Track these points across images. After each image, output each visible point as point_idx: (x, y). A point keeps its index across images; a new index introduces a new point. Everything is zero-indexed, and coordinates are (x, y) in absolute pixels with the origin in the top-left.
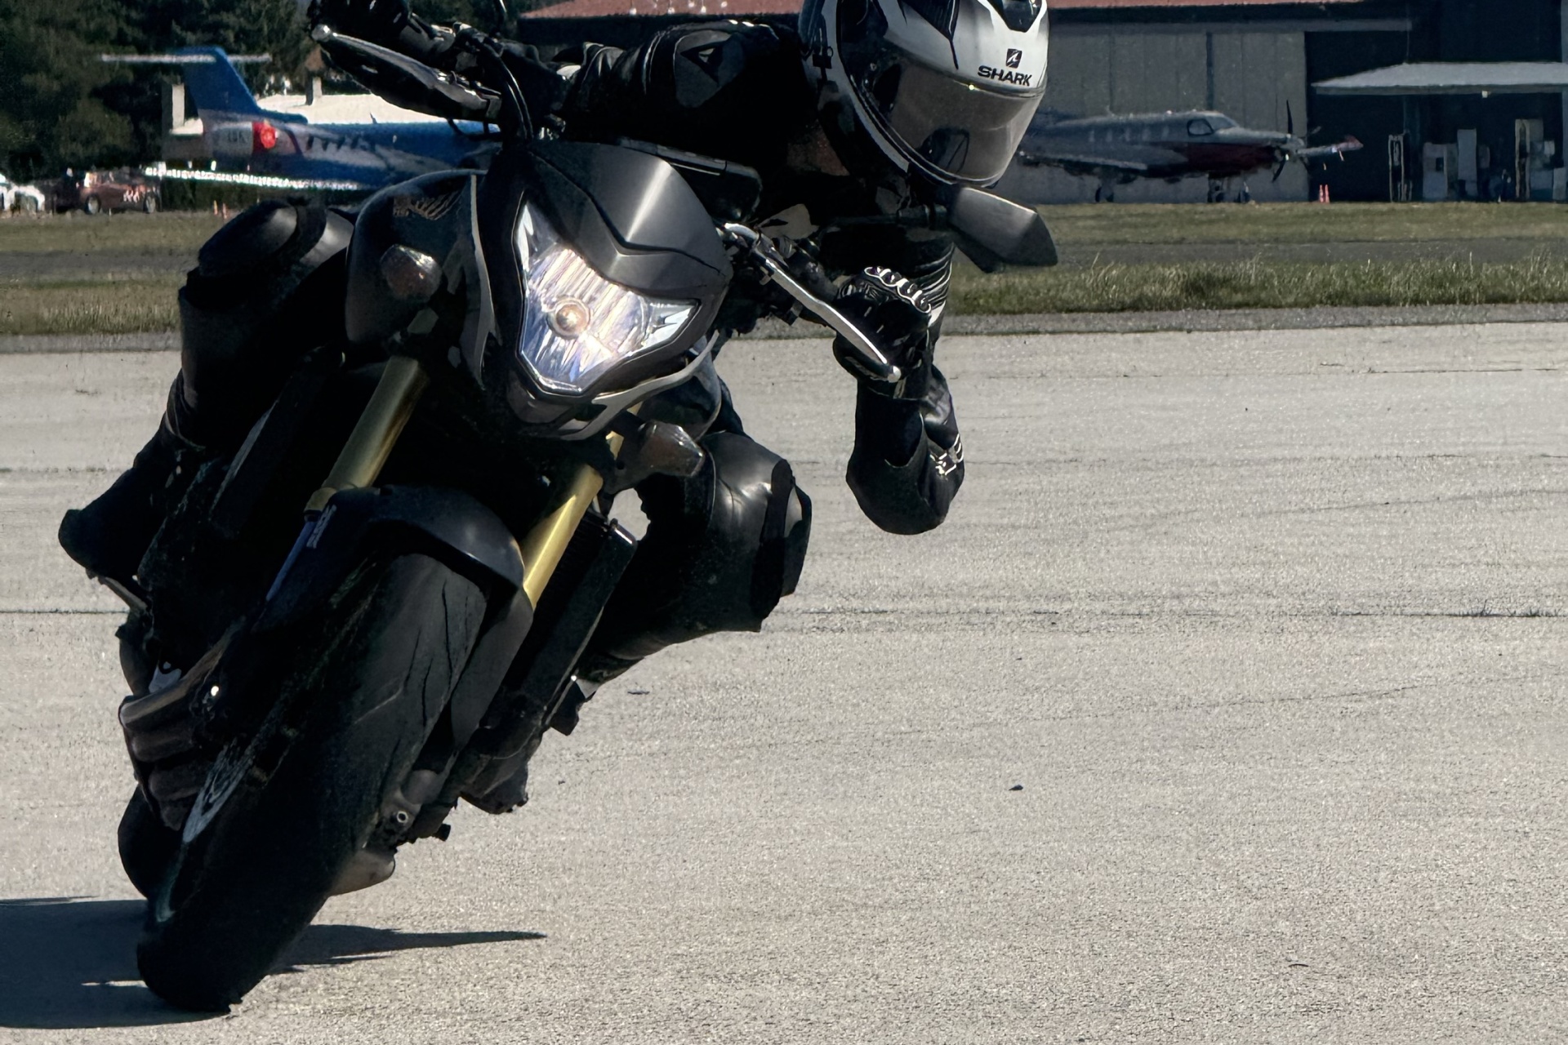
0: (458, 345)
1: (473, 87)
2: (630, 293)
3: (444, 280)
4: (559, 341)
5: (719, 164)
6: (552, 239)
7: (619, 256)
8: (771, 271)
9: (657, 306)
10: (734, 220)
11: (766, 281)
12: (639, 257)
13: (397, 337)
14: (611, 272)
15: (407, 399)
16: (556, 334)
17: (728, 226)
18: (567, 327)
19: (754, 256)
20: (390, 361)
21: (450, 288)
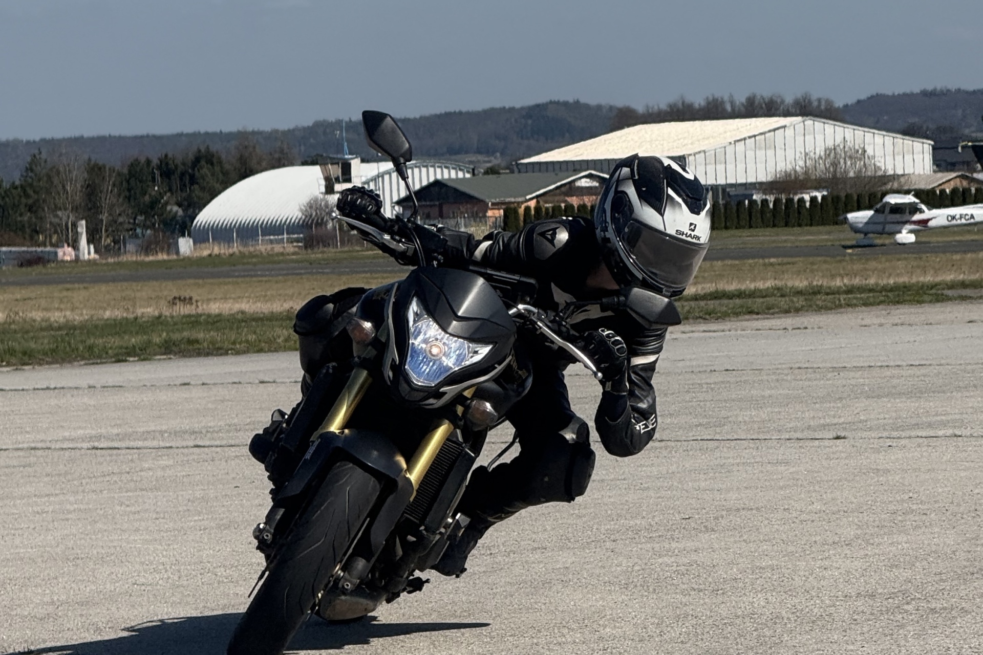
0: (380, 365)
2: (460, 340)
3: (375, 335)
6: (424, 314)
7: (455, 323)
9: (474, 345)
10: (523, 303)
11: (538, 332)
12: (464, 323)
13: (356, 359)
14: (450, 331)
18: (433, 355)
19: (532, 320)
20: (354, 371)
21: (383, 338)
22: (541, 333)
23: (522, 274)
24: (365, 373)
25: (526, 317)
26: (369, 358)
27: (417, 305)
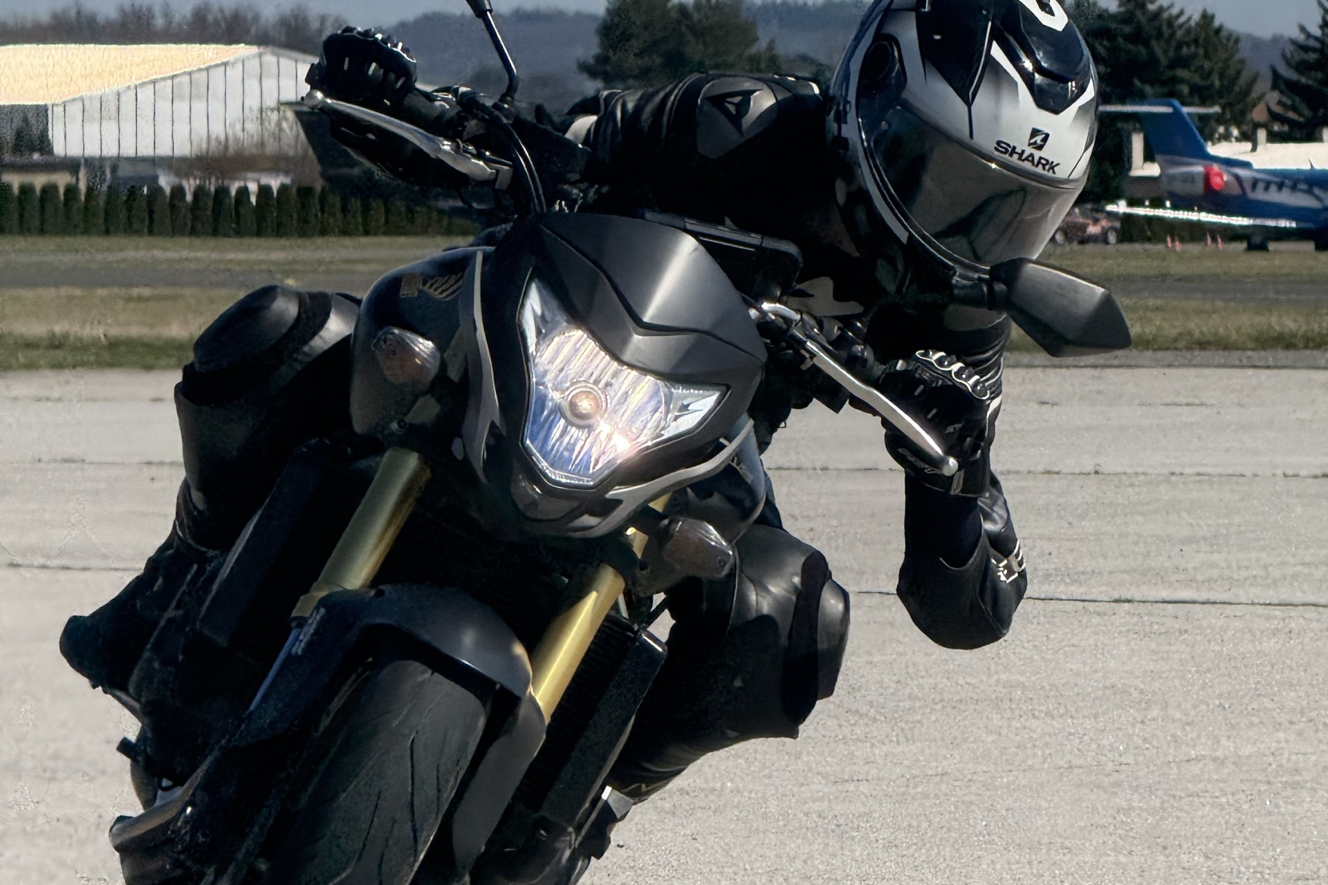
0: (461, 436)
1: (480, 156)
2: (650, 379)
3: (443, 367)
4: (575, 431)
5: (754, 239)
6: (561, 318)
7: (637, 338)
8: (813, 355)
9: (679, 391)
10: (770, 298)
11: (809, 363)
12: (658, 340)
13: (394, 426)
14: (626, 357)
15: (406, 492)
16: (569, 423)
17: (766, 306)
18: (582, 416)
19: (794, 337)
20: (387, 455)
21: (454, 374)
22: (814, 367)
23: (764, 232)
24: (412, 462)
25: (780, 328)
26: (422, 427)
27: (544, 302)
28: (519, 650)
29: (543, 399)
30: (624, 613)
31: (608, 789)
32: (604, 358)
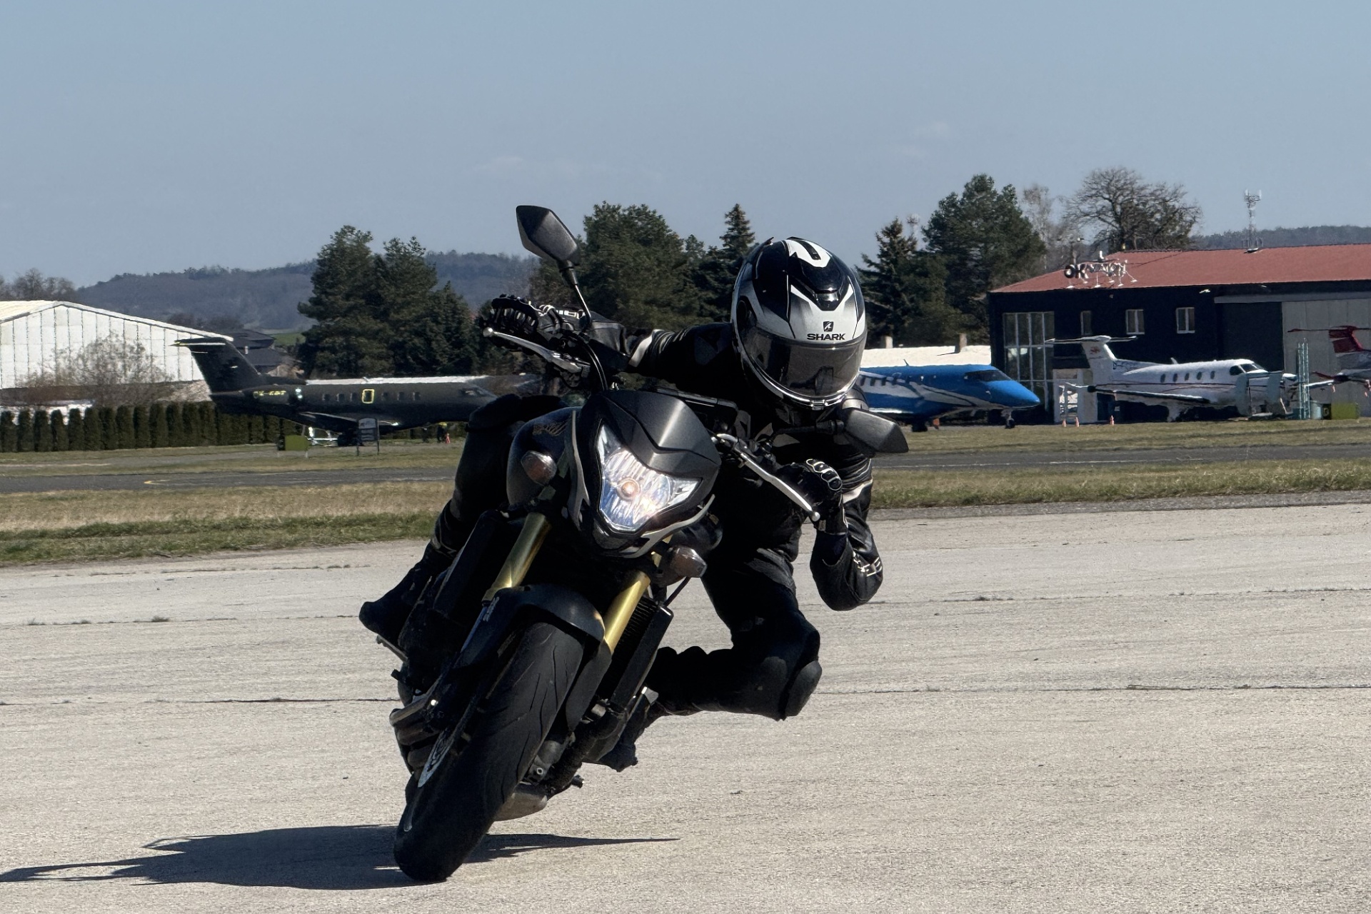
0: (567, 507)
1: (573, 360)
2: (662, 475)
3: (558, 472)
4: (624, 503)
5: (714, 401)
6: (617, 445)
7: (655, 455)
8: (745, 460)
9: (676, 482)
10: (722, 431)
11: (741, 466)
12: (665, 455)
13: (533, 502)
14: (650, 464)
15: (539, 536)
16: (621, 499)
17: (719, 435)
18: (627, 495)
19: (735, 451)
20: (527, 518)
21: (563, 475)
23: (718, 397)
24: (542, 520)
26: (547, 501)
27: (608, 436)
28: (599, 617)
29: (609, 486)
30: (651, 596)
31: (645, 689)
32: (639, 464)
